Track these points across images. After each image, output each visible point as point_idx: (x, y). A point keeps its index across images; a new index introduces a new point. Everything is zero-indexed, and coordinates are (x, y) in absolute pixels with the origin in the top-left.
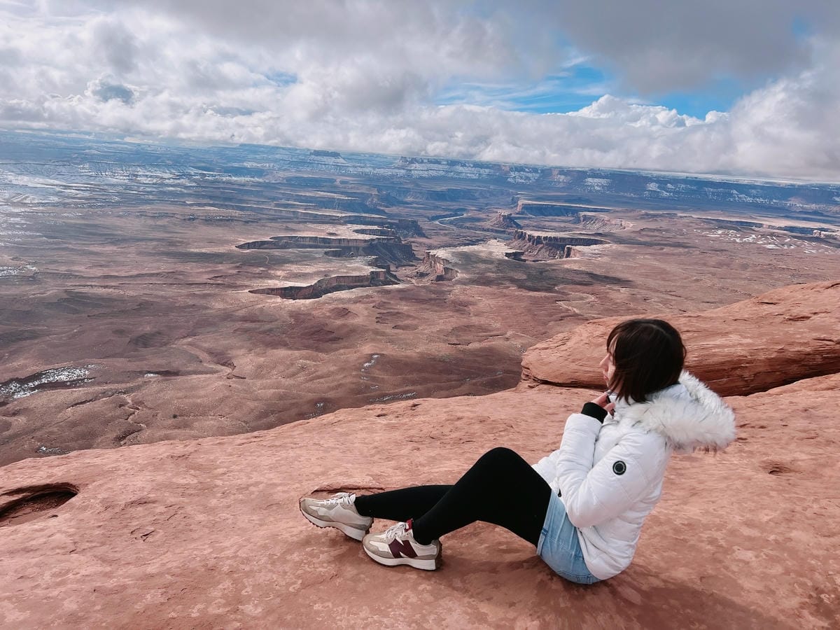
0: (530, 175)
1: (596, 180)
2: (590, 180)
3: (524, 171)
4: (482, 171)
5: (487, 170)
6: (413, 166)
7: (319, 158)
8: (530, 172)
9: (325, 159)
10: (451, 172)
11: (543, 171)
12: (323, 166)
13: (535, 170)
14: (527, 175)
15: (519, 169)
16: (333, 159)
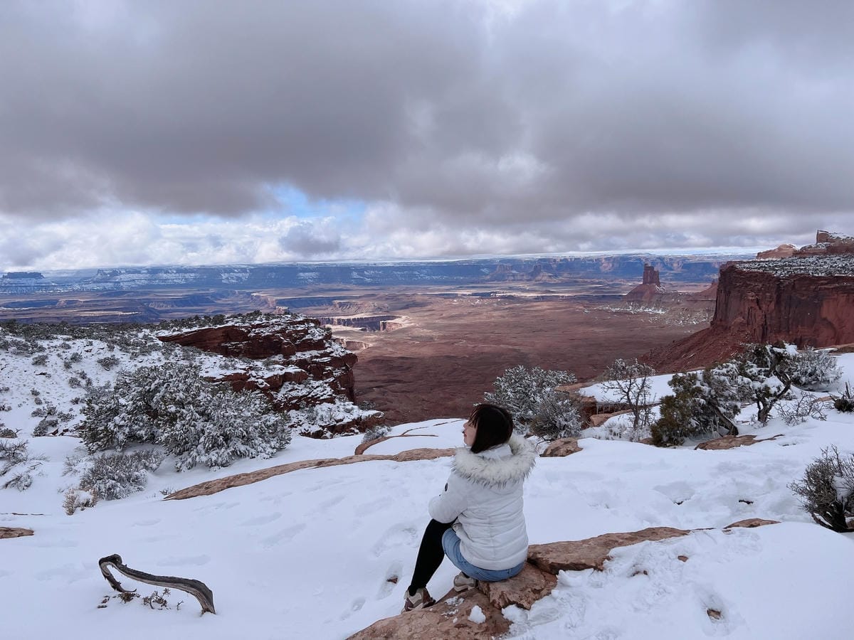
0: (240, 275)
1: (307, 274)
2: (301, 274)
3: (234, 272)
4: (187, 276)
5: (193, 275)
6: (118, 278)
7: (16, 281)
8: (239, 272)
9: (23, 281)
10: (155, 279)
11: (251, 270)
12: (24, 288)
13: (244, 270)
14: (237, 275)
15: (229, 270)
16: (34, 280)
